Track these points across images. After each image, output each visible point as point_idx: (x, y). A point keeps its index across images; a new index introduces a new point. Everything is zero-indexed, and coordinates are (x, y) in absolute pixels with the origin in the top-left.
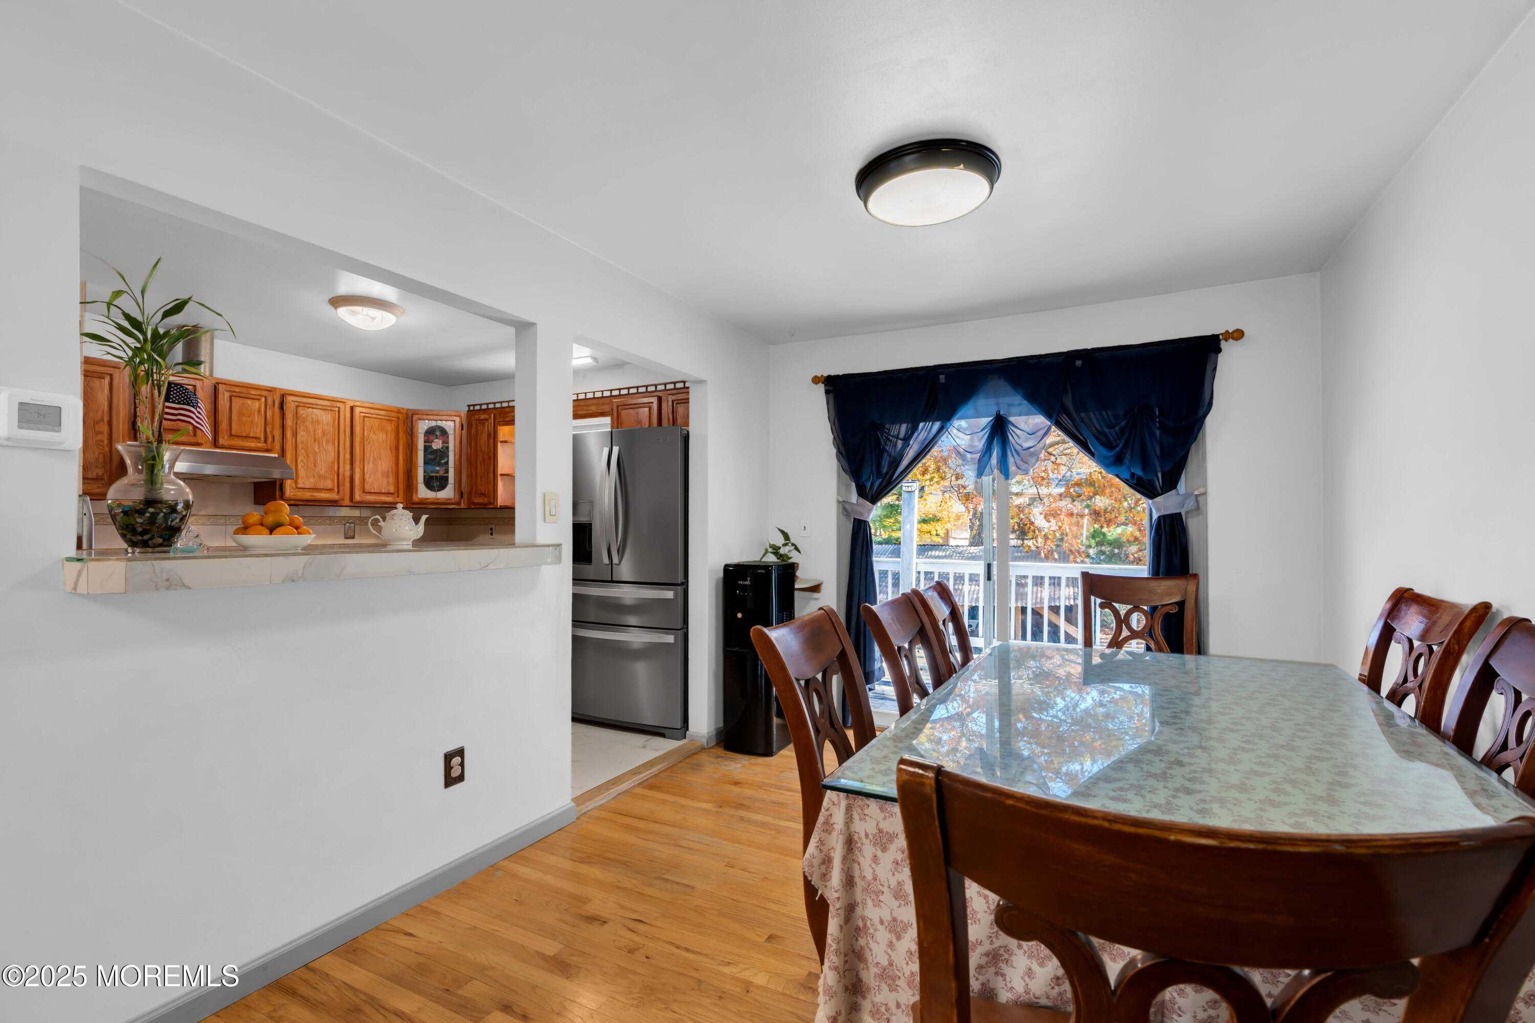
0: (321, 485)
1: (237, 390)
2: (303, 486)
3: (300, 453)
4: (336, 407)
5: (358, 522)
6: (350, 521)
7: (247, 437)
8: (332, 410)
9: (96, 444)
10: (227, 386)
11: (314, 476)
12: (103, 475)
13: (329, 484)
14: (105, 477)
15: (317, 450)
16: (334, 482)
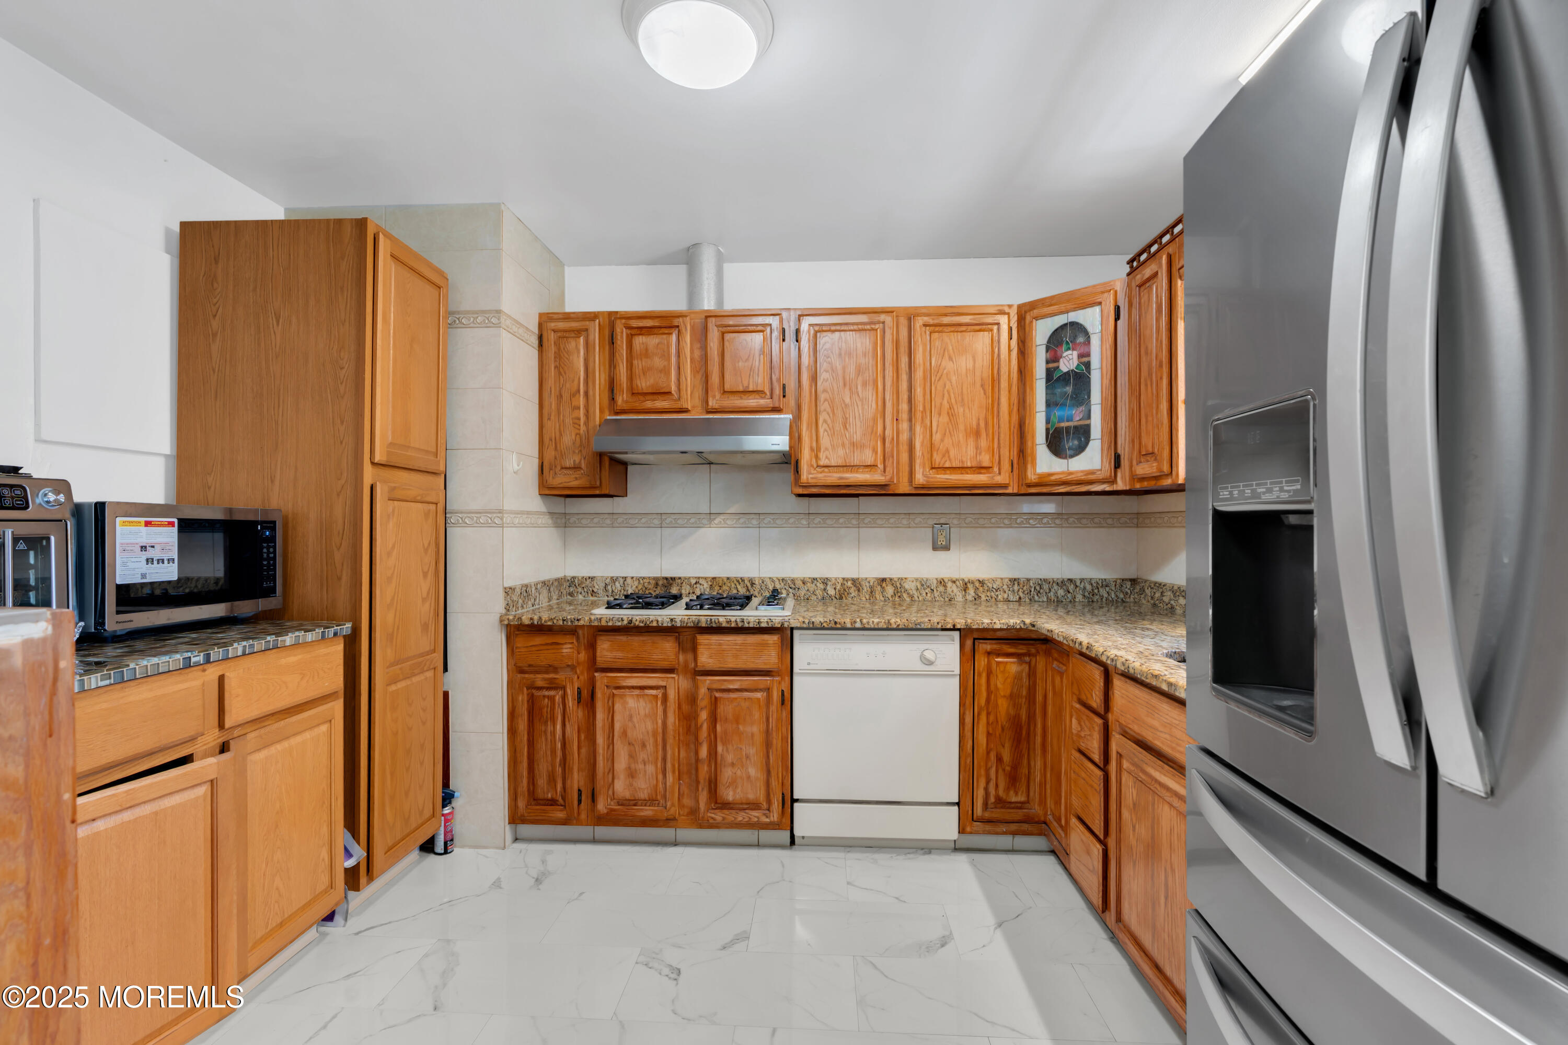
0: (856, 459)
1: (731, 323)
2: (826, 462)
3: (822, 408)
4: (879, 322)
5: (955, 522)
6: (942, 521)
7: (746, 392)
8: (873, 329)
9: (573, 423)
10: (718, 319)
11: (843, 445)
12: (580, 462)
13: (868, 457)
14: (583, 466)
15: (847, 400)
16: (876, 453)
